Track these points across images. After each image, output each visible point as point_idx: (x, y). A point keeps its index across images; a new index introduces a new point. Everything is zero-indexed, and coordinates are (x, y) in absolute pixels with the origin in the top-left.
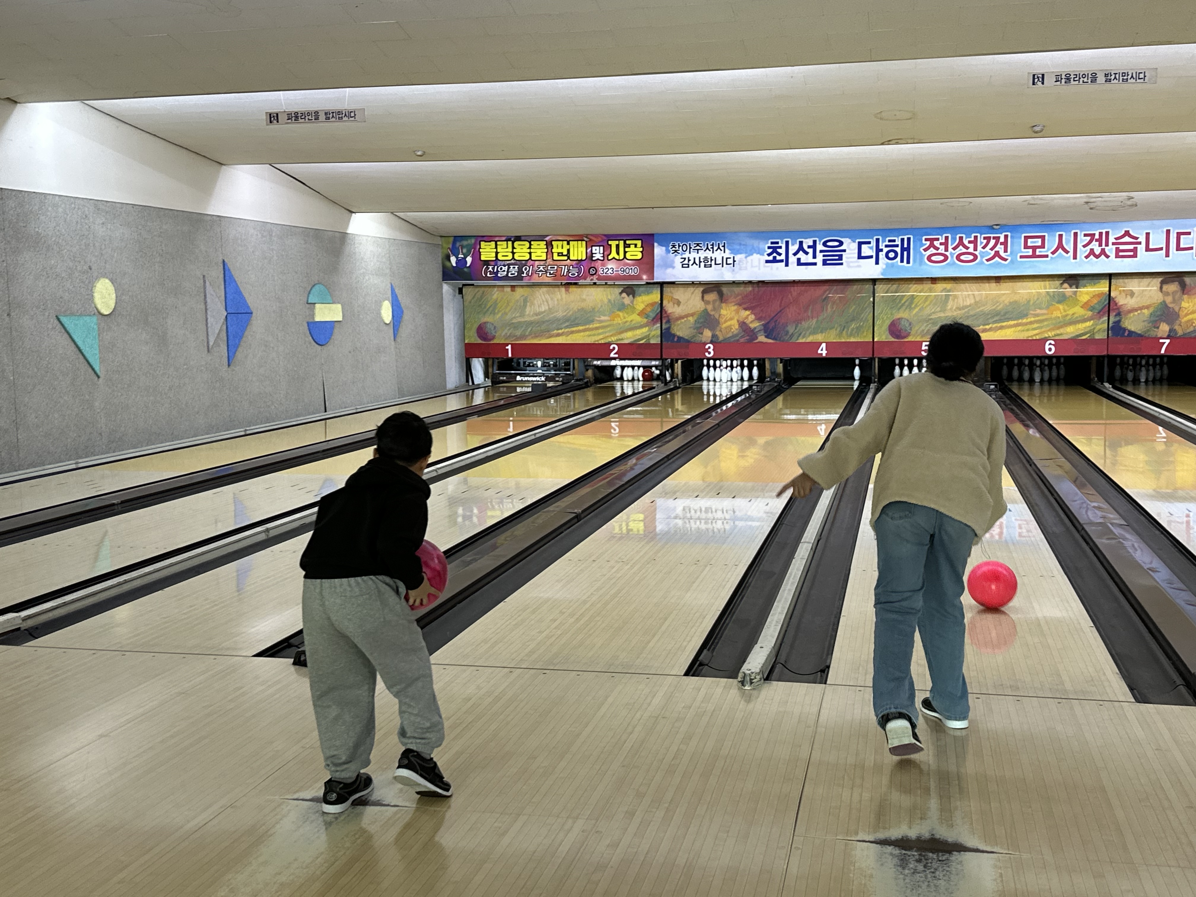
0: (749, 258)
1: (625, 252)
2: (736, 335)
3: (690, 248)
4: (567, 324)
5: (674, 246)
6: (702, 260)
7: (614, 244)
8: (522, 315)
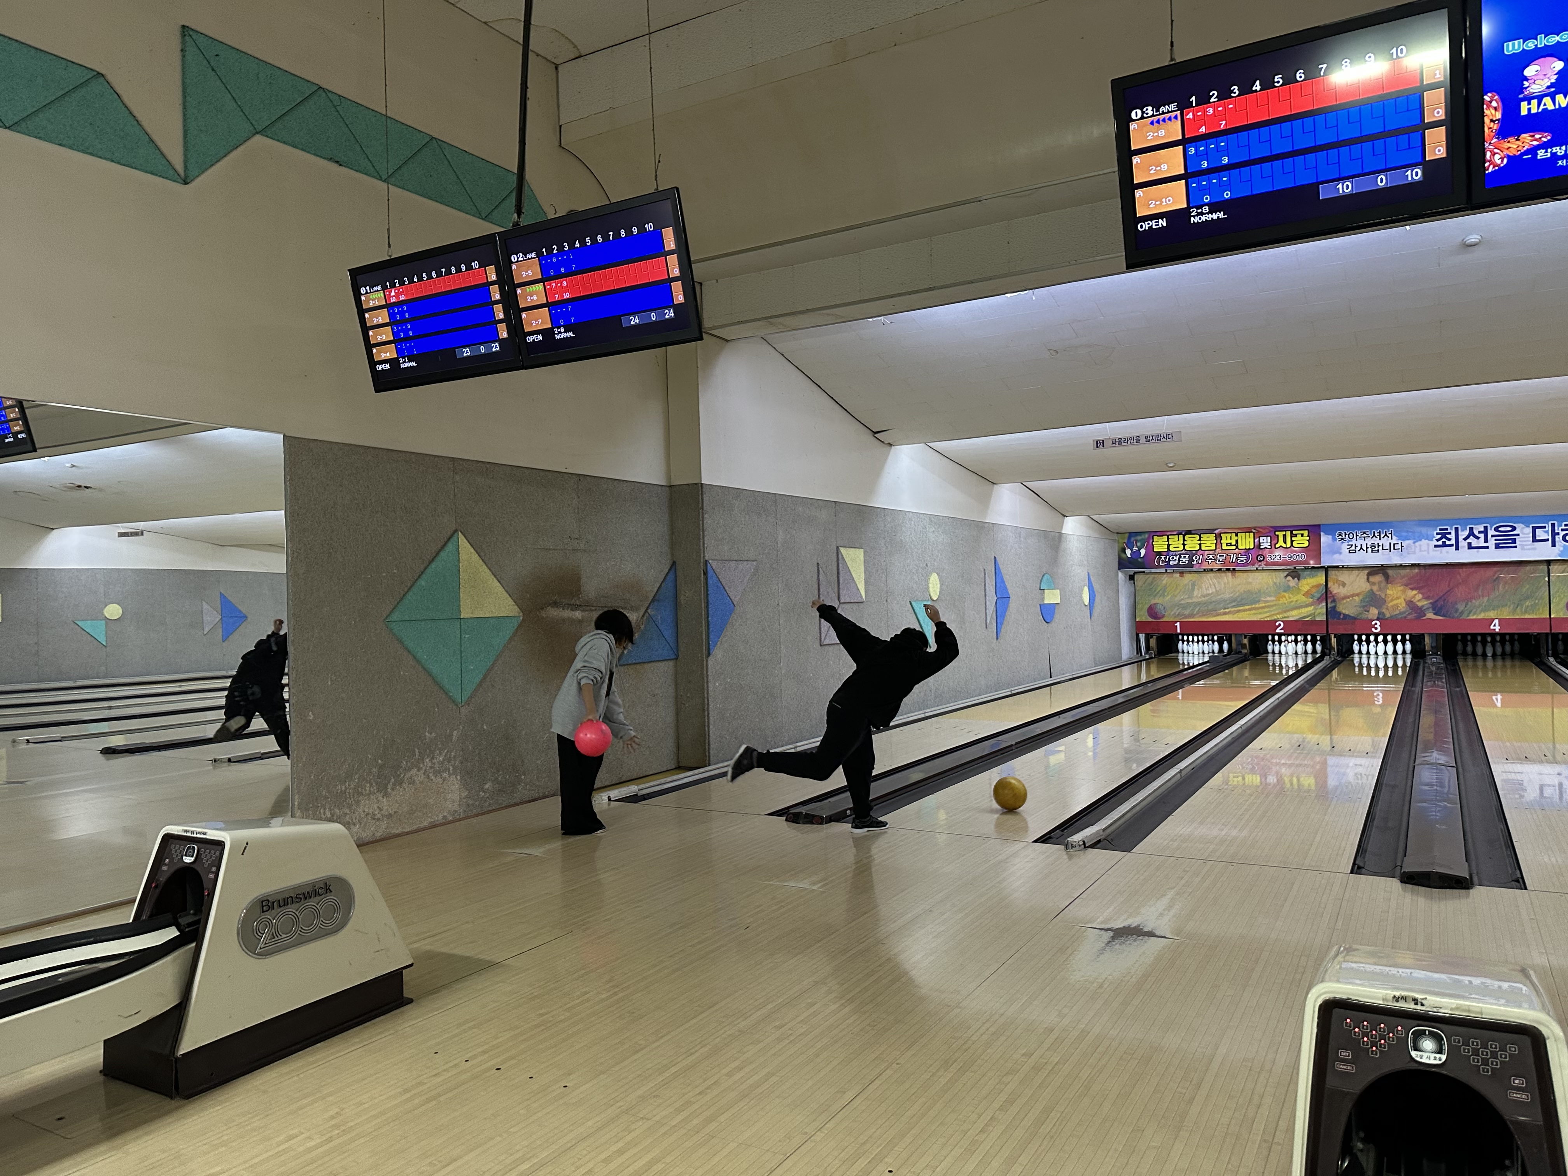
0: (1417, 544)
1: (1292, 541)
2: (1404, 612)
3: (1357, 536)
4: (1233, 604)
5: (1340, 535)
6: (1369, 546)
7: (1281, 534)
8: (1191, 597)
